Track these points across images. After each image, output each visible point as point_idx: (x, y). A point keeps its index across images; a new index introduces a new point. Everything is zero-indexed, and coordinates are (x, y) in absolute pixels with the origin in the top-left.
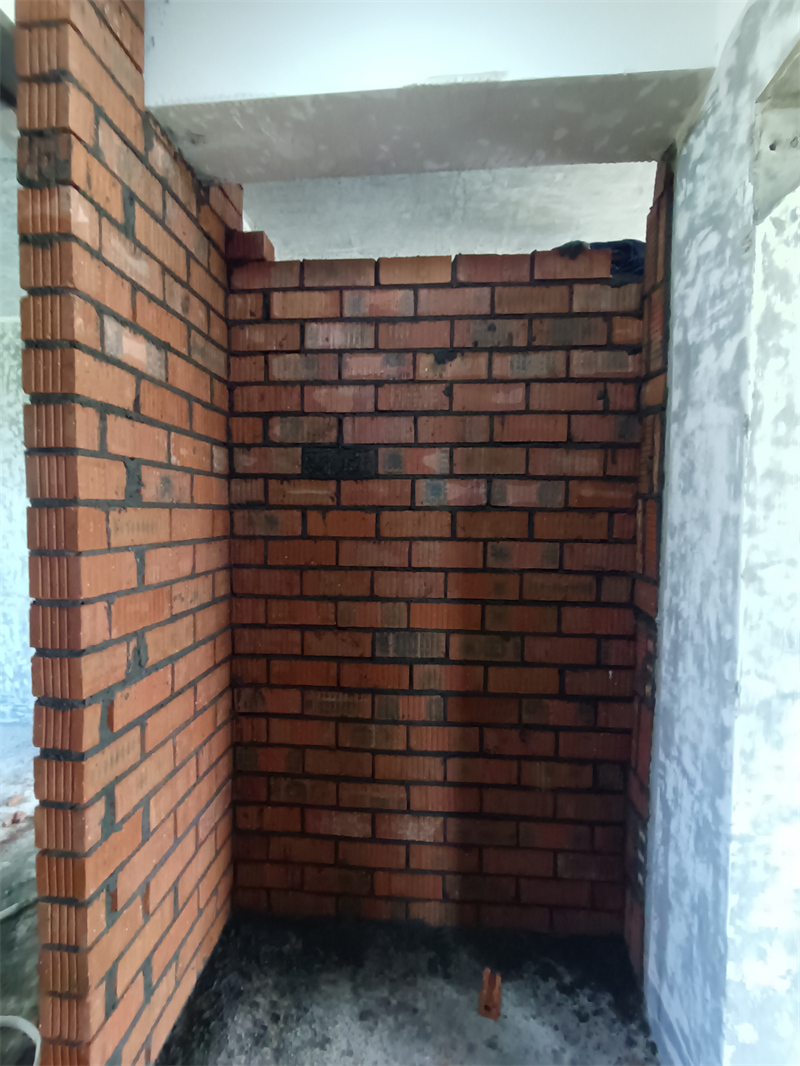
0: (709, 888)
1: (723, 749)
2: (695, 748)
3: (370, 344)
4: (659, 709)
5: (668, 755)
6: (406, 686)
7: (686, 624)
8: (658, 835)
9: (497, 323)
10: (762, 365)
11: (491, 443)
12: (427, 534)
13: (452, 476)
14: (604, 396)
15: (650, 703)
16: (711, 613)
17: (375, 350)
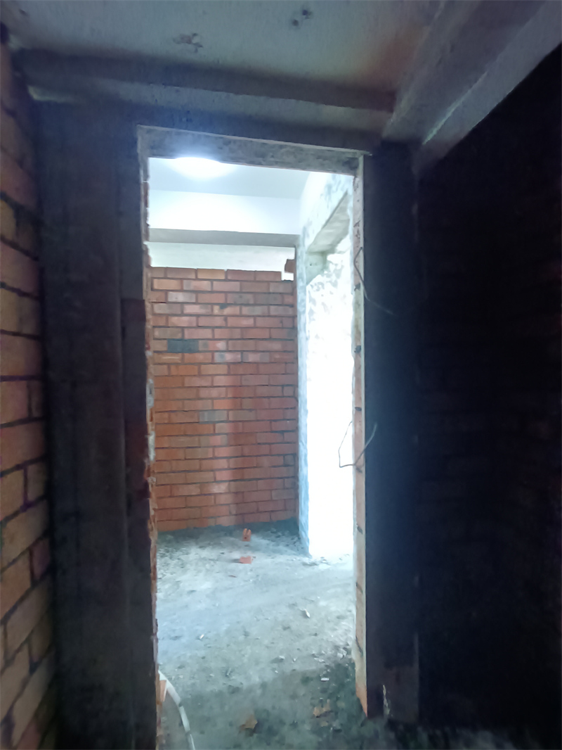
0: (306, 473)
3: (194, 301)
4: (299, 429)
5: (300, 442)
6: (212, 432)
7: (301, 398)
8: (300, 469)
9: (243, 295)
11: (242, 339)
12: (219, 373)
13: (228, 351)
14: (282, 322)
16: (304, 392)
17: (197, 303)
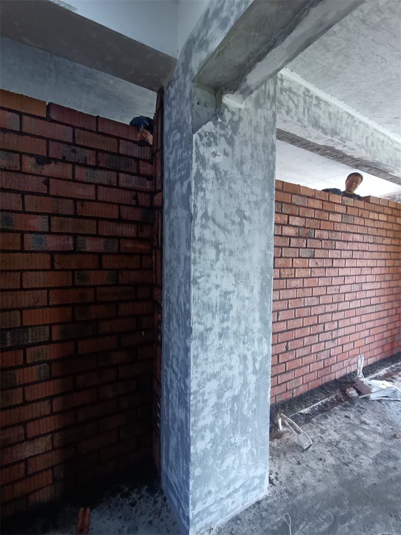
0: (184, 419)
1: (187, 357)
2: (177, 359)
4: (164, 346)
5: (168, 366)
6: (21, 363)
7: (173, 305)
8: (165, 402)
9: (77, 149)
10: (196, 194)
11: (75, 216)
12: (33, 267)
13: (50, 233)
14: (136, 198)
15: (160, 344)
16: (182, 299)
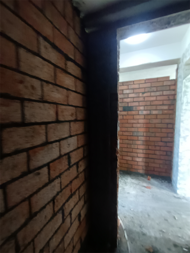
6: (137, 139)
9: (152, 88)
11: (151, 105)
12: (140, 118)
13: (145, 110)
14: (169, 97)
17: (133, 93)
